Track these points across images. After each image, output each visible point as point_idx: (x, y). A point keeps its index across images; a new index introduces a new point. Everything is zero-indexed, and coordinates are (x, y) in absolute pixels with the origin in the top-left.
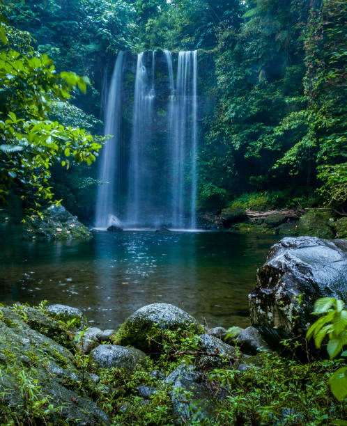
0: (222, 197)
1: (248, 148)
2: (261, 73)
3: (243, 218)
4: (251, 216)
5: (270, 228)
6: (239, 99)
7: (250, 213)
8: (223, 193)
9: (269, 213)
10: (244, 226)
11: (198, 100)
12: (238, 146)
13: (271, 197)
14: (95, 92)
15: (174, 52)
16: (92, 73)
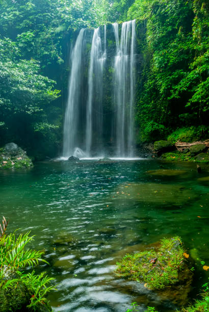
0: (161, 131)
1: (171, 91)
2: (180, 28)
4: (179, 147)
6: (161, 52)
8: (162, 128)
9: (194, 144)
10: (171, 155)
11: (137, 58)
12: (162, 90)
13: (196, 130)
14: (60, 60)
15: (120, 23)
16: (61, 47)
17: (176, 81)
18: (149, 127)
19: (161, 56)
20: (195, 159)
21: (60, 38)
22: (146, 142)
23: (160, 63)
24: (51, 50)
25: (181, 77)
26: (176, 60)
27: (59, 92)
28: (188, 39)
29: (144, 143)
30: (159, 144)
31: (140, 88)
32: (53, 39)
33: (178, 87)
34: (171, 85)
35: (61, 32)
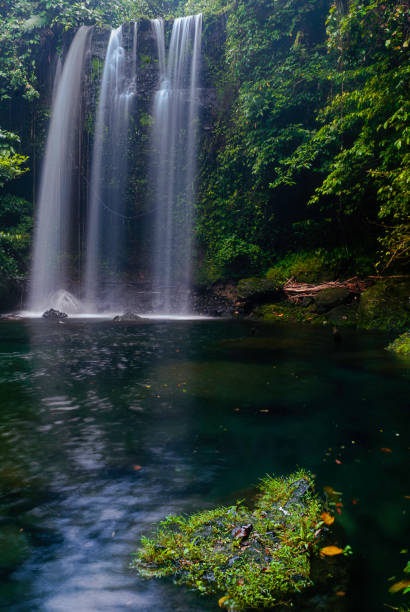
0: (252, 259)
1: (276, 169)
2: (298, 36)
4: (292, 293)
5: (320, 313)
7: (291, 287)
8: (255, 253)
9: (324, 286)
10: (275, 310)
11: (204, 95)
12: (256, 168)
13: (329, 258)
14: (32, 92)
15: (167, 19)
16: (33, 63)
17: (288, 149)
18: (226, 250)
19: (257, 92)
20: (327, 319)
21: (32, 42)
22: (219, 282)
23: (253, 108)
24: (13, 67)
25: (299, 140)
26: (287, 102)
27: (24, 159)
28: (315, 60)
29: (214, 284)
30: (247, 284)
31: (208, 163)
32: (18, 44)
33: (290, 161)
34: (277, 158)
35: (36, 31)
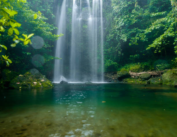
0: (115, 66)
1: (131, 40)
2: (136, 3)
3: (128, 76)
5: (143, 81)
6: (125, 17)
7: (131, 74)
8: (116, 64)
9: (141, 73)
10: (130, 80)
14: (53, 16)
16: (52, 8)
21: (52, 1)
24: (47, 8)
34: (130, 37)
